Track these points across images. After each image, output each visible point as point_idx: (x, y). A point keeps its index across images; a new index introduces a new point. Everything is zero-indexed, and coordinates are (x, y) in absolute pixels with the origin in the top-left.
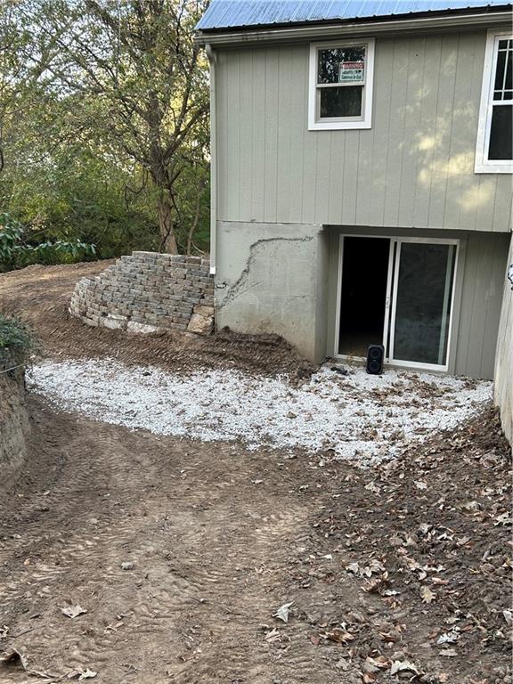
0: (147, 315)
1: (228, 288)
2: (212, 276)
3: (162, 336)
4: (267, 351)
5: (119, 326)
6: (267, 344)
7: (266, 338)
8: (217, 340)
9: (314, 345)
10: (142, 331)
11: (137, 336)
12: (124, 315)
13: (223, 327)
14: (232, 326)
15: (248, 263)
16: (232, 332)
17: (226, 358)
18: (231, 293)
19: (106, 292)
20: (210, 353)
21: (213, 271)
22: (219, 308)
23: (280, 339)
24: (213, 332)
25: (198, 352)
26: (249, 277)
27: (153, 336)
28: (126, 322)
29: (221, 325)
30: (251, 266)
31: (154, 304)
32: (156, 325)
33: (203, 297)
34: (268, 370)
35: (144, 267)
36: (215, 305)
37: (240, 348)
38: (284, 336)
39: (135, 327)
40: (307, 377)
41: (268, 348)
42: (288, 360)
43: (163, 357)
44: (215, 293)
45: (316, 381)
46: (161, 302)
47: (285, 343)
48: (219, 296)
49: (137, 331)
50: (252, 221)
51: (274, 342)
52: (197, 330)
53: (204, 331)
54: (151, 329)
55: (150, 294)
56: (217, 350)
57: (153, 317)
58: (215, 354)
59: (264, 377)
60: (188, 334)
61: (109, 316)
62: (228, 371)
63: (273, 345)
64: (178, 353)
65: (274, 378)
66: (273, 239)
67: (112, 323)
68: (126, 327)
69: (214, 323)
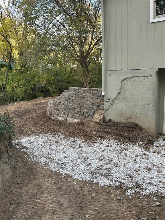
0: (75, 115)
1: (110, 101)
2: (103, 96)
3: (81, 123)
4: (130, 131)
5: (63, 119)
6: (130, 128)
7: (129, 124)
8: (106, 126)
9: (154, 128)
10: (73, 121)
11: (71, 124)
12: (66, 115)
13: (108, 119)
14: (113, 119)
15: (120, 89)
16: (113, 122)
17: (110, 134)
18: (112, 103)
19: (58, 106)
20: (103, 131)
21: (103, 94)
22: (107, 110)
23: (137, 125)
24: (104, 122)
25: (97, 131)
26: (120, 96)
27: (77, 124)
28: (66, 117)
29: (107, 118)
30: (122, 91)
31: (78, 110)
32: (79, 119)
33: (99, 106)
34: (132, 140)
35: (73, 94)
36: (105, 109)
37: (117, 129)
38: (139, 124)
39: (70, 120)
40: (152, 144)
41: (131, 129)
42: (141, 135)
43: (82, 133)
44: (105, 104)
45: (157, 146)
46: (81, 109)
47: (139, 127)
48: (106, 105)
49: (71, 121)
50: (122, 70)
51: (134, 126)
52: (96, 121)
53: (100, 121)
54: (76, 121)
55: (76, 106)
56: (106, 130)
57: (77, 115)
58: (105, 132)
59: (130, 144)
60: (92, 123)
61: (60, 115)
62: (112, 141)
63: (133, 128)
64: (88, 131)
65: (135, 144)
66: (132, 77)
67: (61, 118)
68: (66, 120)
69: (104, 118)
